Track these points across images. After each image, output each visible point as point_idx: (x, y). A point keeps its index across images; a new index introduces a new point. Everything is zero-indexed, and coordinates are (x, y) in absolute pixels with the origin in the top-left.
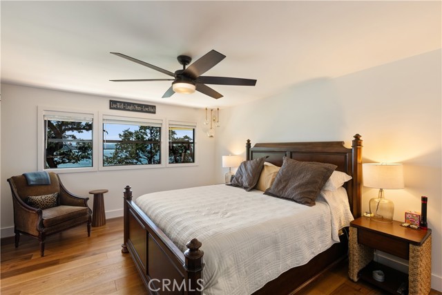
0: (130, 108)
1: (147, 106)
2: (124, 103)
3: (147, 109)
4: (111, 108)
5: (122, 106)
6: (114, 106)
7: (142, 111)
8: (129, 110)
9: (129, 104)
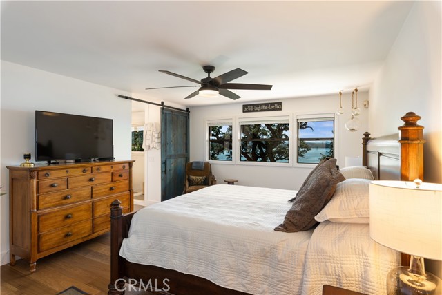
0: (258, 108)
1: (273, 104)
2: (253, 105)
3: (273, 107)
4: (244, 112)
5: (252, 109)
6: (246, 109)
7: (268, 110)
8: (257, 111)
9: (257, 105)
